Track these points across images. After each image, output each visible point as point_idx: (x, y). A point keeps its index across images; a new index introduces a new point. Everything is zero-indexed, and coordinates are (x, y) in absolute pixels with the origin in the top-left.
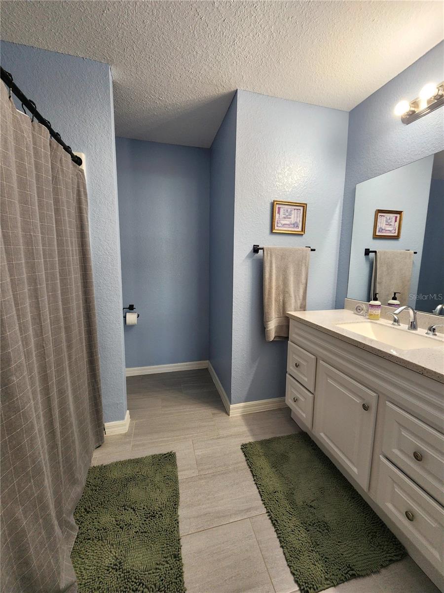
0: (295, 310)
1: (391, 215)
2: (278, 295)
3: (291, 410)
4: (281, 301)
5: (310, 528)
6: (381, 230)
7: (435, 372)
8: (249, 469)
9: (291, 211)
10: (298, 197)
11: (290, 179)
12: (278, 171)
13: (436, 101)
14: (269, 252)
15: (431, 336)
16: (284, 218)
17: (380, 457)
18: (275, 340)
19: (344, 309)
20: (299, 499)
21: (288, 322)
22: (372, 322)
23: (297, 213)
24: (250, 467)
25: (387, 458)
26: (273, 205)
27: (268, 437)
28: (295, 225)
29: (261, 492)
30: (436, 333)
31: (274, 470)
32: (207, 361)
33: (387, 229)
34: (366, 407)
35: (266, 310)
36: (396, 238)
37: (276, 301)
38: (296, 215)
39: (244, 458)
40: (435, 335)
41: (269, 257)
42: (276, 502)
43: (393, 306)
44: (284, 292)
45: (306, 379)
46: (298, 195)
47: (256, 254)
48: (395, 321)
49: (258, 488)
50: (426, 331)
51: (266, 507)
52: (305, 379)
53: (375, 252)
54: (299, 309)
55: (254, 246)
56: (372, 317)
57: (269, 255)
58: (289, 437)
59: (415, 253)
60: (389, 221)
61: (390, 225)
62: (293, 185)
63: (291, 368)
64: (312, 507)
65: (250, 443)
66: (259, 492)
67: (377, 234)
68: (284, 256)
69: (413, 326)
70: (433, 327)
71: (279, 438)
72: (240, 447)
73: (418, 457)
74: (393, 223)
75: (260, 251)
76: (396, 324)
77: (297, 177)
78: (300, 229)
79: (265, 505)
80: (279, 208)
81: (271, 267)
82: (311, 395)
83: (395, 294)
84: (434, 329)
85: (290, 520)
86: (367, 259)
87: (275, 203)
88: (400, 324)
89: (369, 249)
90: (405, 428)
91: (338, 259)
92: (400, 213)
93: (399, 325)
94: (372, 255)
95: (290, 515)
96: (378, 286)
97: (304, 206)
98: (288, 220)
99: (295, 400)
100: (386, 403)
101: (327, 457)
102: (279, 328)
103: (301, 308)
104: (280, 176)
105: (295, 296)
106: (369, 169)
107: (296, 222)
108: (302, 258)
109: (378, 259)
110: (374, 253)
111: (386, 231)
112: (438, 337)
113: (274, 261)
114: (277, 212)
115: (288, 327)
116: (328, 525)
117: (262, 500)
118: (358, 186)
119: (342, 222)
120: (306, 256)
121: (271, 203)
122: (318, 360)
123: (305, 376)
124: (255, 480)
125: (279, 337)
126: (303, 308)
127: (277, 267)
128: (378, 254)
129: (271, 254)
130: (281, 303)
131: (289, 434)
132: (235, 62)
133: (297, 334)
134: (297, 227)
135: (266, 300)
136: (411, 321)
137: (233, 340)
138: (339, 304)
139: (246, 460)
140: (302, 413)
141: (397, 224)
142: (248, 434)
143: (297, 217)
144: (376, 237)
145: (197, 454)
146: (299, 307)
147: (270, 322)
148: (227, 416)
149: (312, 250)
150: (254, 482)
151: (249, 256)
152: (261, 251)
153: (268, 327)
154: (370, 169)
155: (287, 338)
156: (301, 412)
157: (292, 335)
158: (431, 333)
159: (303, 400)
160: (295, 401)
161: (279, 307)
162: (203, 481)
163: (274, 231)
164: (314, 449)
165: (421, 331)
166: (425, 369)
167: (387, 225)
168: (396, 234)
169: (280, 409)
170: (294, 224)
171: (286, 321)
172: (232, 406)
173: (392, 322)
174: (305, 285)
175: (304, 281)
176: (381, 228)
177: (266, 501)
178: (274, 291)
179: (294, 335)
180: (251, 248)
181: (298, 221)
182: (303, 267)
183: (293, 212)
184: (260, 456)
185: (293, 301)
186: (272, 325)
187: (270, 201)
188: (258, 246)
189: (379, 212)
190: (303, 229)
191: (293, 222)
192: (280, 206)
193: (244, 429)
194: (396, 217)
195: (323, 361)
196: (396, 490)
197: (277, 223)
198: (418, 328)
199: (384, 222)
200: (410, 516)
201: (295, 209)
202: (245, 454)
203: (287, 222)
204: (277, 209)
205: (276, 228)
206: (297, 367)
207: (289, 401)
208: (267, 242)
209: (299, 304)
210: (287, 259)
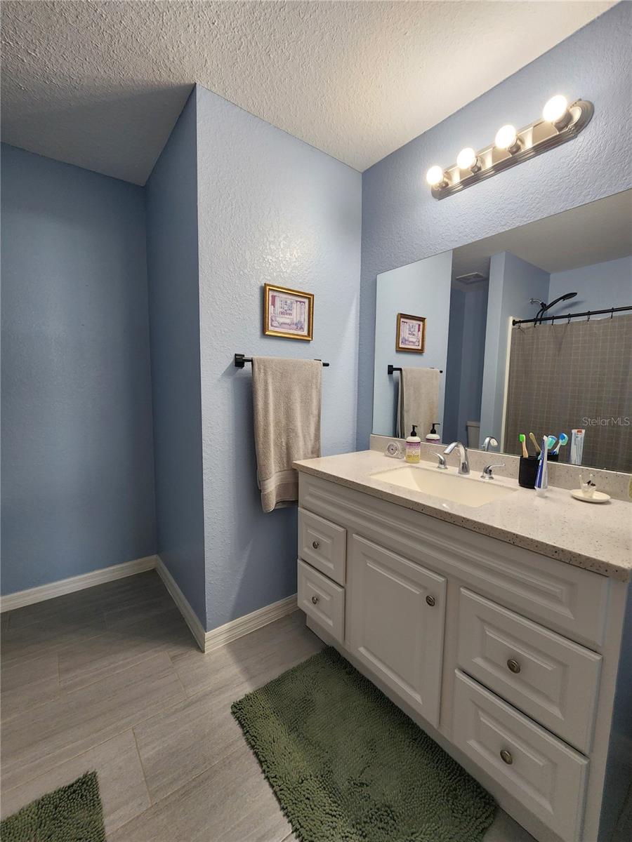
0: (306, 458)
1: (415, 322)
2: (278, 436)
3: (306, 614)
4: (284, 444)
5: (368, 828)
6: (405, 341)
7: (532, 540)
8: (252, 751)
9: (292, 303)
10: (300, 283)
11: (288, 254)
12: (269, 239)
13: (473, 174)
14: (262, 367)
15: (487, 479)
16: (282, 313)
17: (455, 673)
18: (276, 508)
19: (369, 449)
20: (341, 779)
21: (296, 478)
22: (412, 467)
23: (301, 308)
24: (253, 747)
25: (465, 672)
26: (263, 291)
27: (275, 674)
28: (298, 326)
29: (279, 793)
30: (493, 476)
31: (294, 735)
32: (155, 556)
33: (411, 339)
34: (431, 602)
35: (261, 461)
36: (420, 352)
37: (276, 444)
38: (298, 310)
39: (240, 731)
40: (492, 478)
41: (262, 375)
42: (307, 801)
43: (433, 441)
44: (288, 430)
45: (331, 566)
46: (300, 281)
47: (240, 370)
48: (442, 462)
49: (272, 786)
50: (481, 474)
51: (290, 821)
52: (329, 566)
53: (400, 370)
54: (310, 455)
55: (236, 355)
56: (411, 460)
57: (262, 371)
58: (309, 662)
59: (441, 372)
60: (412, 330)
61: (414, 335)
62: (293, 265)
63: (306, 550)
64: (363, 784)
65: (248, 698)
66: (275, 793)
67: (401, 346)
68: (284, 372)
69: (465, 469)
70: (490, 468)
71: (294, 670)
72: (230, 710)
73: (514, 667)
74: (416, 333)
75: (246, 363)
76: (442, 466)
77: (297, 253)
78: (305, 333)
79: (288, 816)
80: (274, 297)
81: (266, 390)
82: (340, 590)
83: (434, 425)
84: (491, 471)
85: (334, 829)
86: (391, 379)
87: (268, 287)
88: (447, 466)
89: (392, 366)
90: (490, 625)
91: (357, 380)
92: (422, 320)
93: (446, 468)
94: (396, 373)
95: (334, 819)
96: (405, 414)
97: (310, 298)
98: (286, 316)
99: (315, 601)
100: (460, 591)
101: (368, 681)
102: (283, 488)
103: (312, 453)
104: (273, 247)
105: (304, 437)
106: (393, 255)
107: (300, 322)
108: (312, 377)
109: (404, 380)
110: (399, 372)
111: (410, 342)
112: (496, 480)
113: (270, 381)
114: (270, 304)
115: (296, 485)
116: (392, 809)
117: (283, 809)
118: (379, 277)
119: (360, 327)
120: (318, 373)
121: (261, 287)
122: (349, 533)
123: (329, 560)
124: (264, 771)
125: (283, 502)
126: (316, 453)
127: (275, 391)
128: (404, 373)
129: (264, 370)
130: (284, 448)
131: (307, 657)
132: (191, 26)
133: (312, 495)
134: (302, 328)
135: (260, 447)
136: (462, 461)
137: (205, 518)
138: (362, 443)
139: (245, 734)
140: (327, 621)
141: (420, 333)
142: (242, 678)
143: (301, 314)
144: (400, 350)
145: (146, 756)
146: (310, 451)
147: (268, 481)
148: (200, 653)
149: (326, 365)
150: (263, 776)
151: (228, 373)
152: (248, 365)
153: (264, 489)
154: (395, 255)
155: (296, 502)
156: (323, 617)
157: (304, 498)
158: (487, 476)
159: (327, 598)
160: (315, 603)
161: (281, 454)
162: (161, 817)
163: (267, 333)
164: (349, 673)
165: (474, 474)
166: (517, 536)
167: (411, 336)
168: (420, 348)
169: (288, 616)
170: (296, 324)
171: (293, 475)
172: (208, 635)
173: (437, 465)
174: (317, 418)
175: (315, 412)
176: (404, 338)
177: (289, 809)
178: (272, 428)
179: (308, 498)
180: (231, 360)
181: (303, 320)
182: (313, 390)
183: (294, 305)
184: (267, 717)
185: (301, 443)
186: (272, 485)
187: (260, 285)
188: (244, 356)
189: (401, 317)
190: (310, 333)
191: (295, 322)
192: (275, 294)
193: (232, 670)
194: (419, 325)
195: (357, 534)
196: (482, 719)
197: (272, 320)
198: (471, 471)
199: (407, 331)
200: (506, 757)
201: (297, 301)
202: (240, 722)
203: (286, 319)
204: (270, 298)
205: (270, 328)
206: (316, 548)
207: (304, 603)
208: (256, 349)
209: (310, 447)
210: (290, 378)
